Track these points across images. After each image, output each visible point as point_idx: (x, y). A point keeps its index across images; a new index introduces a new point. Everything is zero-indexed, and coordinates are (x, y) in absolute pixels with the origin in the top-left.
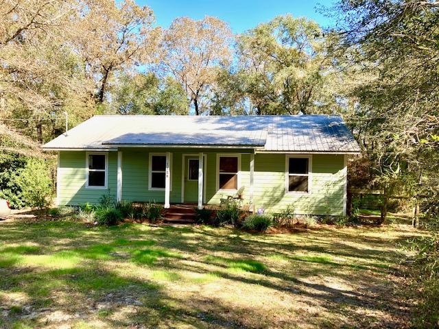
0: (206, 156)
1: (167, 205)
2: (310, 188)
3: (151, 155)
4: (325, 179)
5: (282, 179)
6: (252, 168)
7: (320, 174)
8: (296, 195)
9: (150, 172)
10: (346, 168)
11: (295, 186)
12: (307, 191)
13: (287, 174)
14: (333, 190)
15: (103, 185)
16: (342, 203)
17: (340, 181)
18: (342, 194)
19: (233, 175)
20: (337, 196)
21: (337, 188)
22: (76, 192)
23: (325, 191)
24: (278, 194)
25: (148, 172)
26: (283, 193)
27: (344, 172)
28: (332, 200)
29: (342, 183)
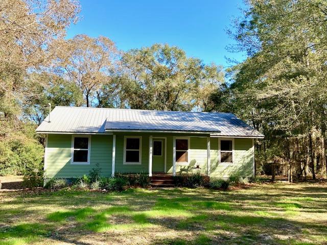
0: (166, 138)
1: (151, 175)
2: (233, 160)
3: (126, 138)
4: (243, 154)
5: (216, 155)
6: (209, 147)
7: (239, 151)
8: (225, 164)
9: (125, 150)
10: (253, 147)
11: (224, 159)
12: (232, 162)
13: (219, 151)
14: (247, 161)
15: (86, 161)
16: (252, 169)
17: (251, 155)
18: (252, 163)
19: (185, 152)
20: (249, 164)
21: (249, 159)
22: (61, 167)
23: (242, 162)
24: (214, 164)
25: (123, 151)
26: (217, 164)
27: (253, 149)
28: (246, 167)
29: (252, 157)
